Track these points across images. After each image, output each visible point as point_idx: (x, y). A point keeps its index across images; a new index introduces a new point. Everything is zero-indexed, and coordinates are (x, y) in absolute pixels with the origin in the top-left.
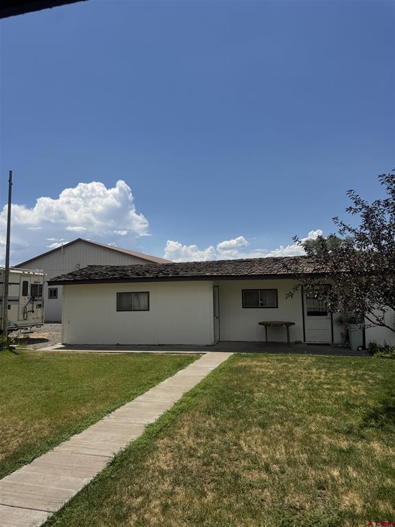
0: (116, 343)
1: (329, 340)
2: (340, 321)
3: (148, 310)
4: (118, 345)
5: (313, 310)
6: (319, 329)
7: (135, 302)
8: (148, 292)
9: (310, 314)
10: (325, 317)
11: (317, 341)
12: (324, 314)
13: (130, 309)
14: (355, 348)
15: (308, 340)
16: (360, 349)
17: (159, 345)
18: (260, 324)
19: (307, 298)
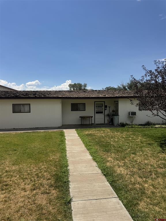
0: (13, 128)
1: (103, 122)
2: (108, 115)
3: (30, 112)
4: (14, 129)
5: (98, 111)
6: (100, 118)
7: (22, 109)
8: (30, 104)
9: (97, 113)
10: (102, 114)
11: (99, 123)
12: (102, 113)
13: (20, 112)
14: (115, 125)
15: (96, 123)
16: (117, 125)
17: (36, 128)
18: (80, 117)
19: (96, 107)
